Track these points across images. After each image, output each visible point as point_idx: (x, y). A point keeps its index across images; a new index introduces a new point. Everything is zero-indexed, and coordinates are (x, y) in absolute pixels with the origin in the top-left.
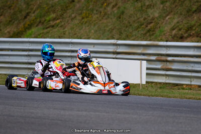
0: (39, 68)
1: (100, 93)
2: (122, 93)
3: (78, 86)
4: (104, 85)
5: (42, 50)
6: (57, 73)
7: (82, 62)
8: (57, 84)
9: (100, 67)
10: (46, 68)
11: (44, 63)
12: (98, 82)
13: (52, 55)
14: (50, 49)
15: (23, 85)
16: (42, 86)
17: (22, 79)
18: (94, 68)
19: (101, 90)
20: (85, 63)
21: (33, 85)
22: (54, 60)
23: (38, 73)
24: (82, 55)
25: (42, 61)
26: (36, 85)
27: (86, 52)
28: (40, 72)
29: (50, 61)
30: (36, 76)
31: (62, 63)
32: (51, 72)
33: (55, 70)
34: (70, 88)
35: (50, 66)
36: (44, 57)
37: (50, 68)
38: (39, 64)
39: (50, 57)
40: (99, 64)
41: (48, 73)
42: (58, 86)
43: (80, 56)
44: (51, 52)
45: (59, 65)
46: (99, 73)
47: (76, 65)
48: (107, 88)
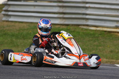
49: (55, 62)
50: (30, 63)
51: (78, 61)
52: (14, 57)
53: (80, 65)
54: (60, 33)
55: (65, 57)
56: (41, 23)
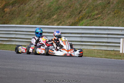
0: (34, 41)
1: (65, 55)
2: (78, 55)
3: (53, 52)
4: (68, 51)
5: (36, 31)
6: (44, 44)
7: (56, 38)
8: (42, 51)
9: (66, 41)
10: (38, 41)
11: (37, 38)
12: (64, 49)
13: (41, 34)
14: (40, 30)
15: (24, 51)
16: (34, 51)
17: (24, 48)
18: (62, 42)
19: (66, 54)
20: (58, 39)
21: (30, 51)
22: (42, 37)
23: (33, 44)
24: (56, 34)
25: (36, 37)
26: (31, 51)
27: (58, 32)
28: (34, 43)
29: (40, 38)
30: (32, 46)
31: (46, 39)
32: (40, 43)
33: (42, 43)
34: (49, 53)
35: (40, 40)
36: (36, 35)
37: (40, 41)
38: (34, 39)
39: (40, 35)
40: (65, 39)
41: (38, 44)
42: (42, 52)
43: (55, 35)
44: (40, 32)
45: (45, 39)
46: (65, 44)
47: (53, 40)
48: (69, 53)
49: (54, 53)
50: (44, 54)
51: (67, 53)
52: (39, 51)
53: (68, 55)
54: (61, 38)
55: (60, 50)
56: (55, 33)
